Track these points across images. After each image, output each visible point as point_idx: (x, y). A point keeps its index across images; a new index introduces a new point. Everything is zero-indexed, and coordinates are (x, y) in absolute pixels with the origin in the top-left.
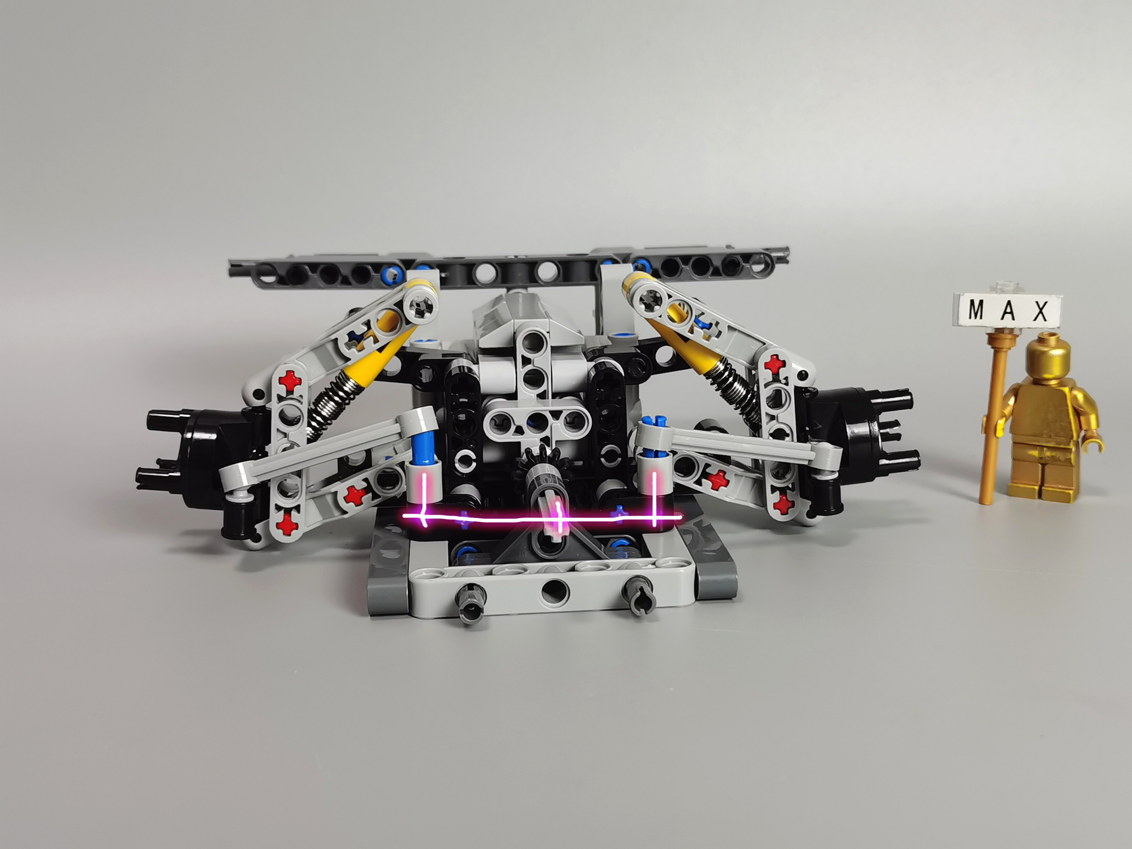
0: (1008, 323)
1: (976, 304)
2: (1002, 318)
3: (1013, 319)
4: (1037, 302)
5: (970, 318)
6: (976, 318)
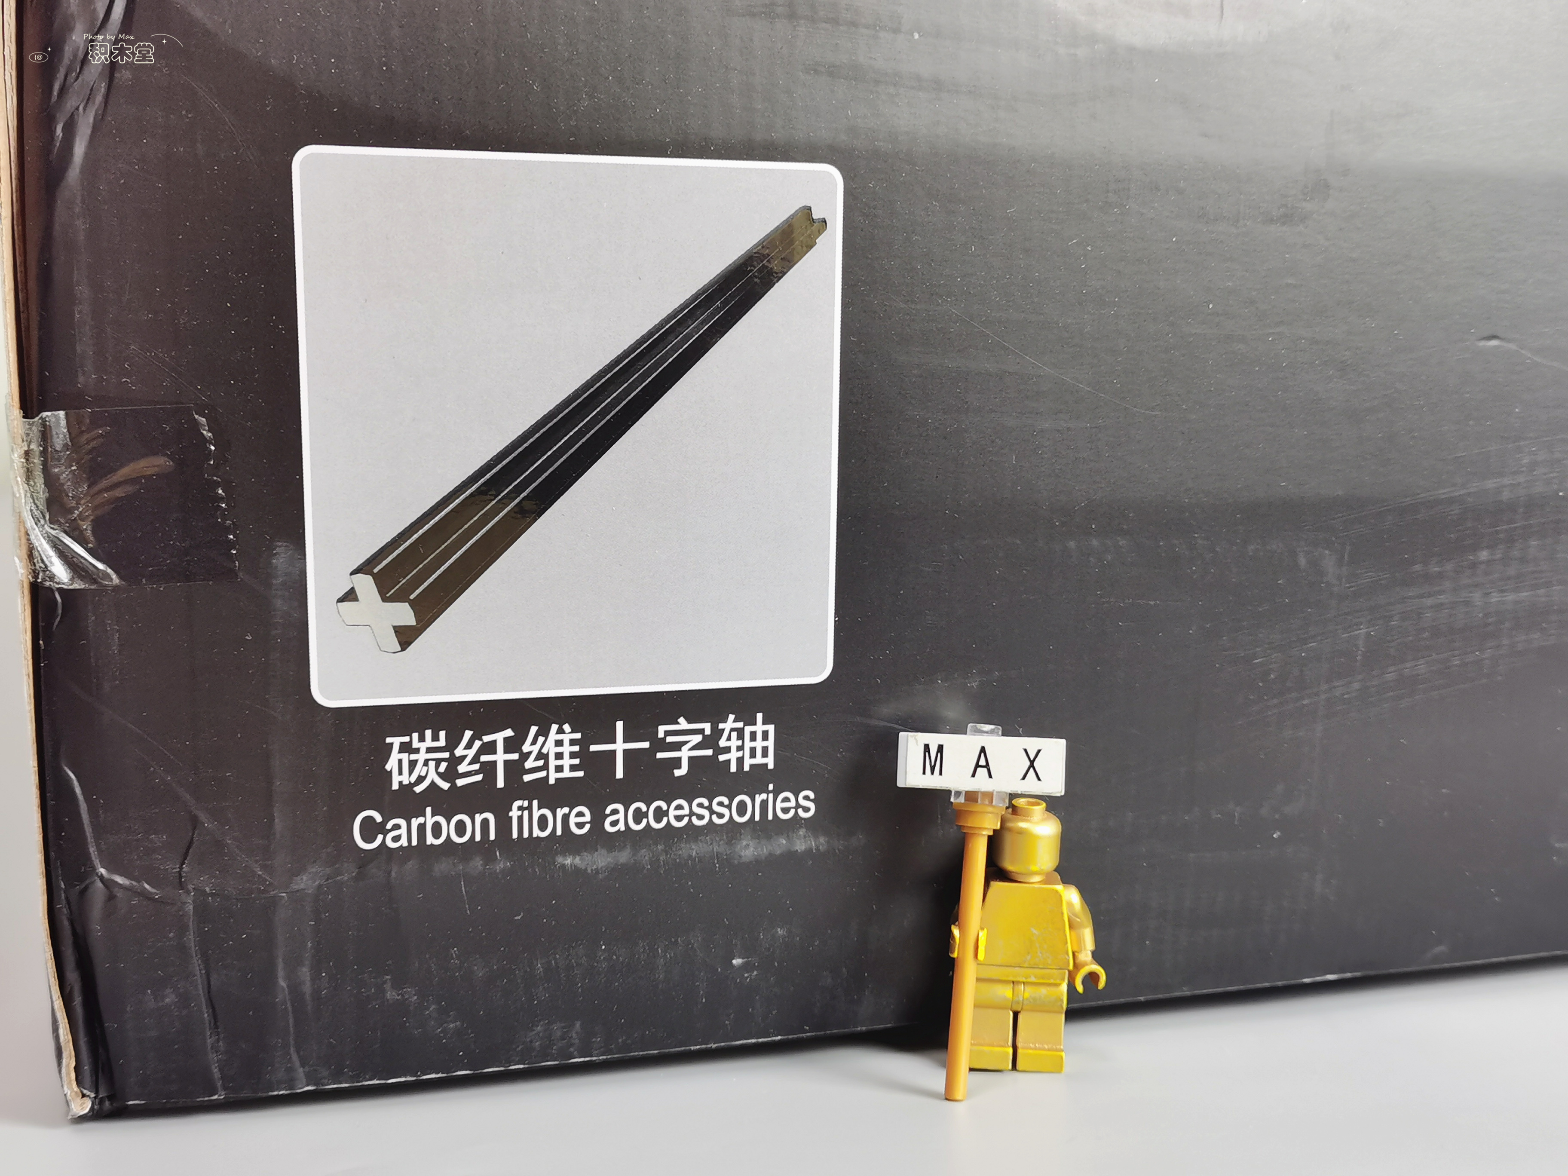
0: (981, 783)
1: (933, 753)
2: (973, 775)
3: (990, 776)
4: (1026, 751)
5: (924, 773)
6: (932, 773)
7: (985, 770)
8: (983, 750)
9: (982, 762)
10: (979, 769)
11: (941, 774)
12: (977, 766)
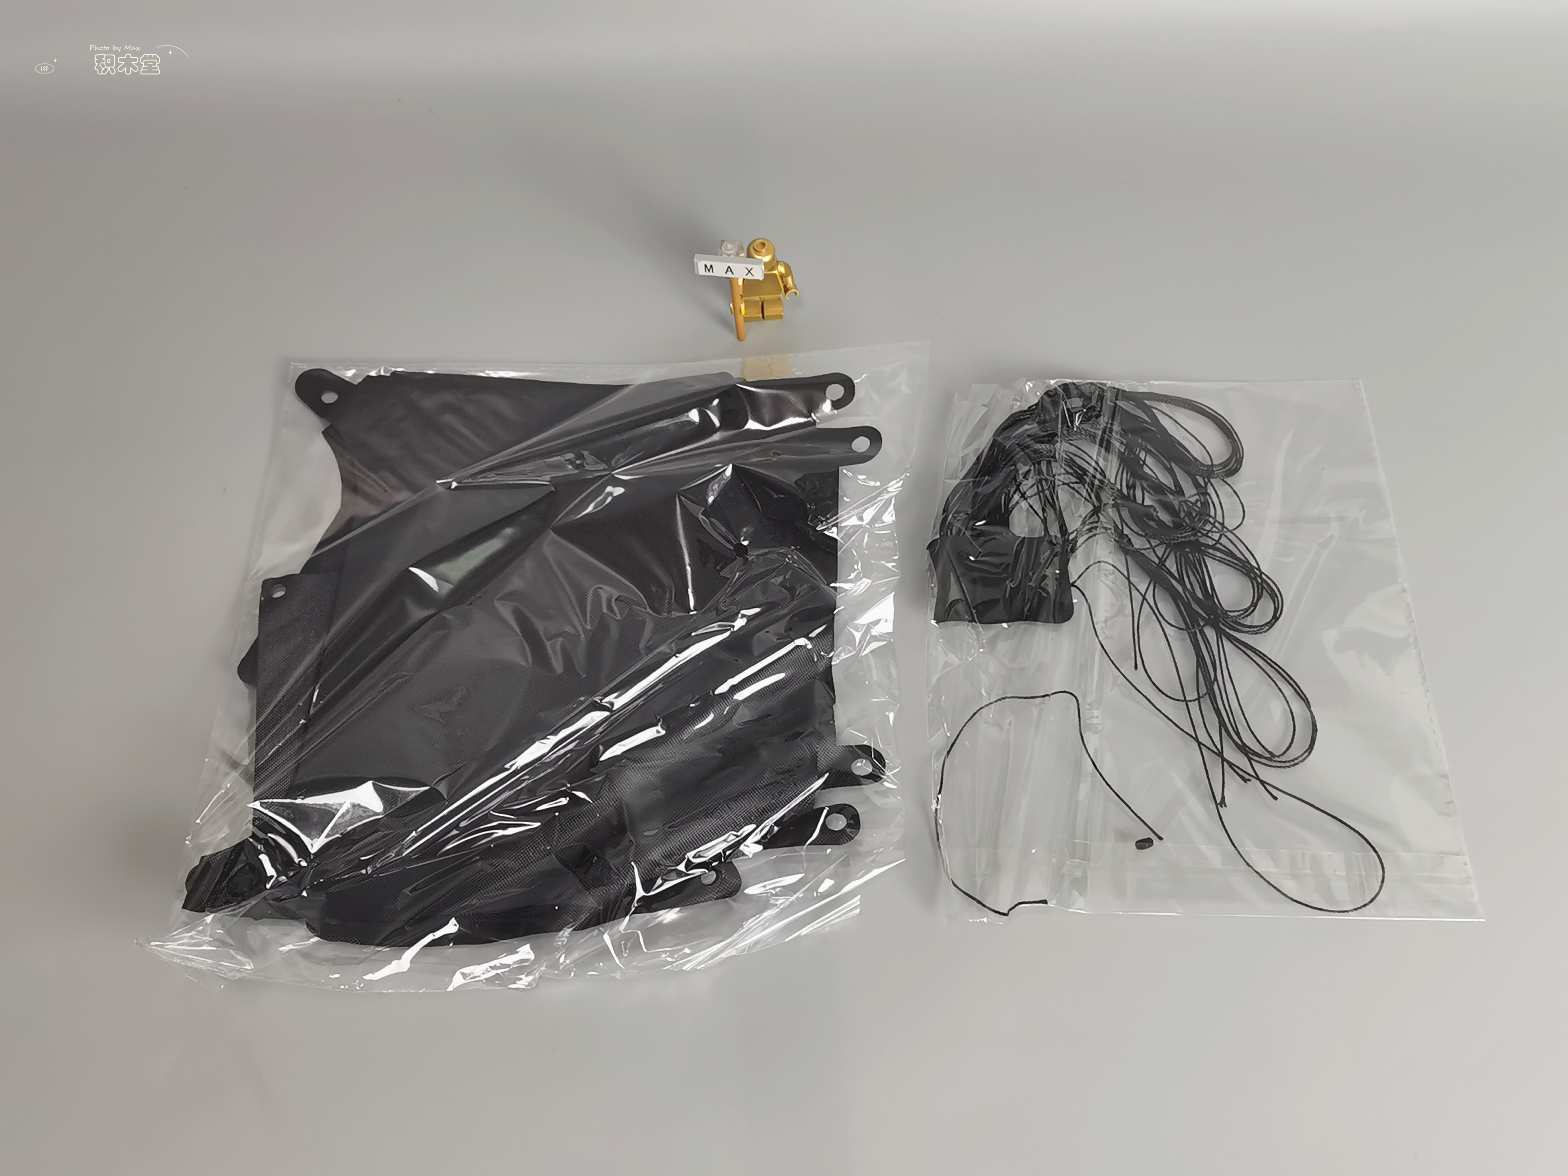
0: (729, 275)
1: (709, 267)
2: (726, 273)
3: (732, 273)
4: (747, 268)
5: (706, 271)
6: (709, 270)
7: (731, 273)
8: (729, 267)
9: (729, 269)
10: (728, 272)
11: (713, 271)
12: (727, 271)
